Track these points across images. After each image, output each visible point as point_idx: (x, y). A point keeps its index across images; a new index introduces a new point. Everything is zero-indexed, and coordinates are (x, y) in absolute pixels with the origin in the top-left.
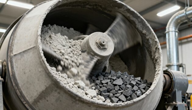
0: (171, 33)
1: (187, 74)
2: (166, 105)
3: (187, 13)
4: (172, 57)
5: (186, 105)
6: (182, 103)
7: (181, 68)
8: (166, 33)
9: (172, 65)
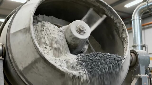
0: (136, 20)
1: (149, 53)
2: (132, 77)
3: (149, 4)
4: (136, 39)
5: (148, 77)
6: (145, 75)
7: (144, 48)
8: (132, 21)
9: (137, 46)
